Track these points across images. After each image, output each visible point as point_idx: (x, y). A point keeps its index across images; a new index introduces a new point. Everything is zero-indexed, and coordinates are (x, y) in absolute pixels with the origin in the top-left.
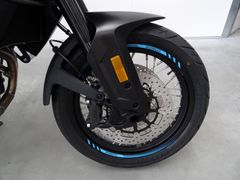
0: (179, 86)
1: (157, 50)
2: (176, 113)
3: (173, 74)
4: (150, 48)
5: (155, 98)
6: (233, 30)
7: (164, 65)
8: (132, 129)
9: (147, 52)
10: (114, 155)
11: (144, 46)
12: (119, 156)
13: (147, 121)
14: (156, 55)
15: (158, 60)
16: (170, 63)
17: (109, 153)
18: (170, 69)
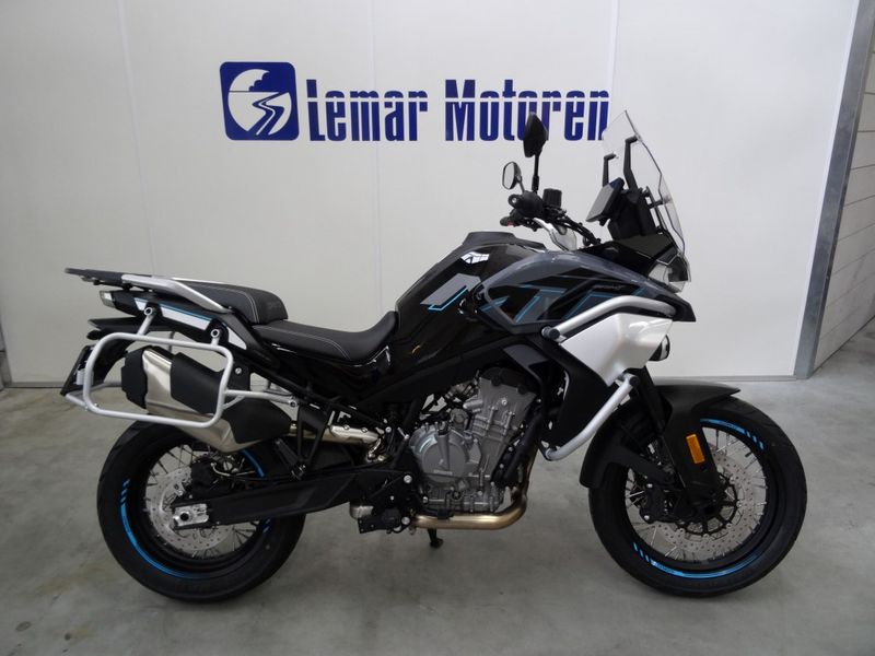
0: (762, 474)
1: (732, 426)
2: (760, 512)
3: (752, 456)
4: (724, 423)
5: (733, 486)
6: (817, 364)
7: (740, 444)
8: (699, 528)
9: (718, 428)
10: (670, 571)
11: (717, 422)
12: (677, 573)
13: (721, 519)
14: (730, 432)
15: (732, 438)
16: (748, 442)
17: (662, 568)
18: (748, 450)
